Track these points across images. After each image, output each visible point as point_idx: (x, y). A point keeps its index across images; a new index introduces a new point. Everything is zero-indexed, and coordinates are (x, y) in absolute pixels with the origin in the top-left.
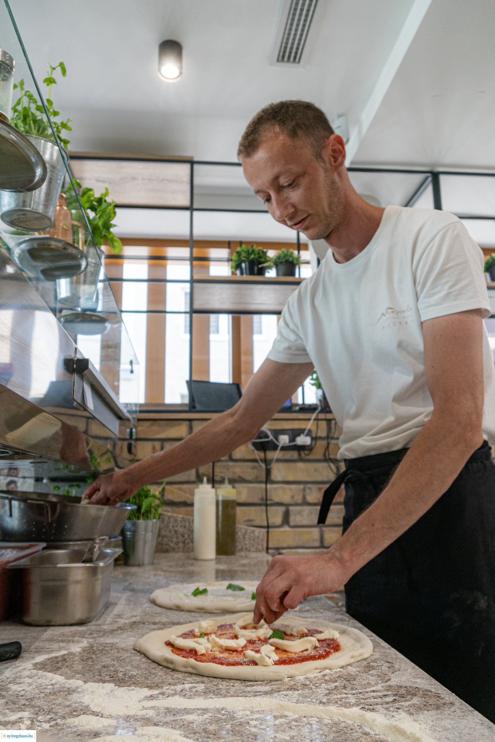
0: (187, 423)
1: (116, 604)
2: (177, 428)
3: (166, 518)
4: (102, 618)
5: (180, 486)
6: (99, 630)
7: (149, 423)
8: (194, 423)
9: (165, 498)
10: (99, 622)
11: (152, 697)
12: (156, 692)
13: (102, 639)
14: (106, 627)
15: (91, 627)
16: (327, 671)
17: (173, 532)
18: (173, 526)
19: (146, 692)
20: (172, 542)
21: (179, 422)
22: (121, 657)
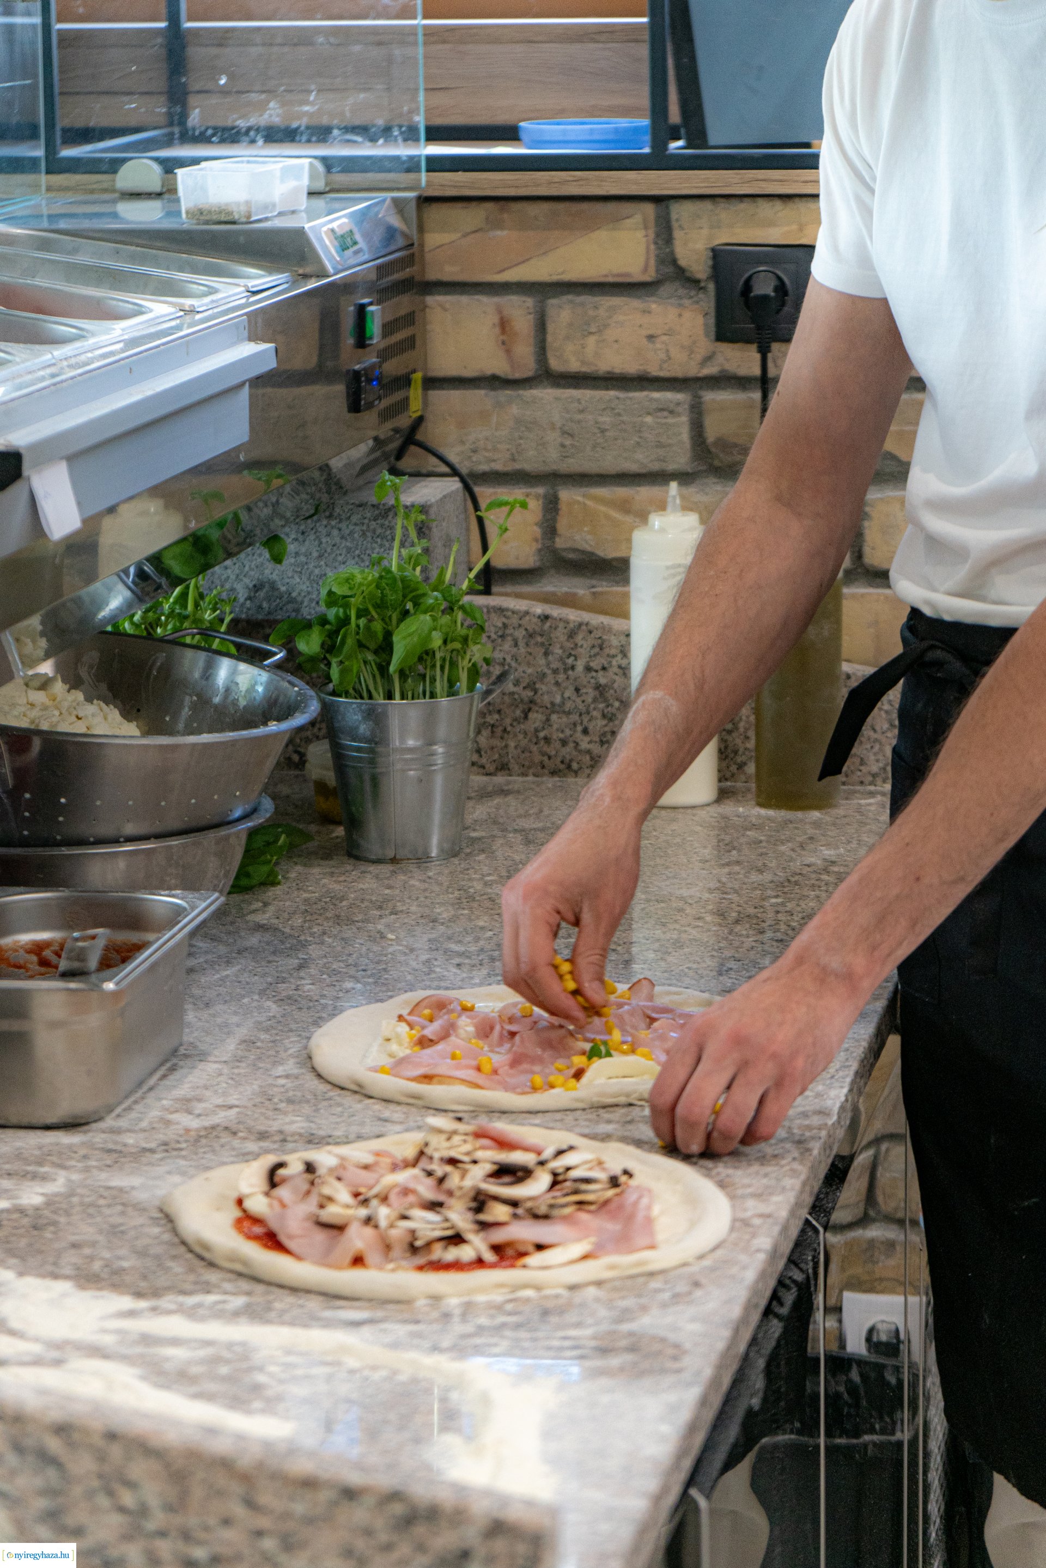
0: (649, 209)
1: (202, 1056)
2: (602, 235)
3: (560, 635)
4: (138, 1107)
5: (621, 492)
6: (111, 1146)
7: (473, 216)
8: (679, 211)
9: (560, 543)
10: (123, 1123)
11: (131, 1314)
12: (143, 1304)
13: (103, 1175)
14: (130, 1139)
15: (95, 1136)
16: (529, 1293)
17: (590, 694)
18: (588, 669)
19: (126, 1302)
20: (585, 731)
21: (611, 206)
22: (121, 1224)
